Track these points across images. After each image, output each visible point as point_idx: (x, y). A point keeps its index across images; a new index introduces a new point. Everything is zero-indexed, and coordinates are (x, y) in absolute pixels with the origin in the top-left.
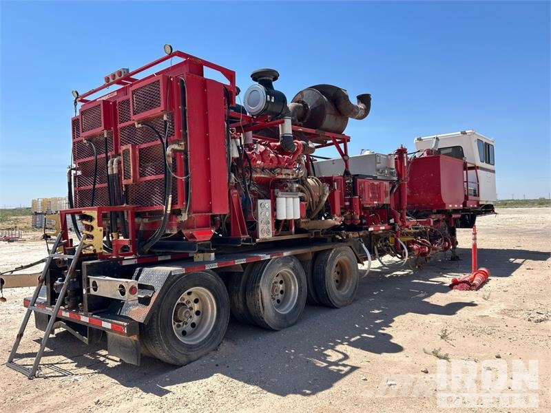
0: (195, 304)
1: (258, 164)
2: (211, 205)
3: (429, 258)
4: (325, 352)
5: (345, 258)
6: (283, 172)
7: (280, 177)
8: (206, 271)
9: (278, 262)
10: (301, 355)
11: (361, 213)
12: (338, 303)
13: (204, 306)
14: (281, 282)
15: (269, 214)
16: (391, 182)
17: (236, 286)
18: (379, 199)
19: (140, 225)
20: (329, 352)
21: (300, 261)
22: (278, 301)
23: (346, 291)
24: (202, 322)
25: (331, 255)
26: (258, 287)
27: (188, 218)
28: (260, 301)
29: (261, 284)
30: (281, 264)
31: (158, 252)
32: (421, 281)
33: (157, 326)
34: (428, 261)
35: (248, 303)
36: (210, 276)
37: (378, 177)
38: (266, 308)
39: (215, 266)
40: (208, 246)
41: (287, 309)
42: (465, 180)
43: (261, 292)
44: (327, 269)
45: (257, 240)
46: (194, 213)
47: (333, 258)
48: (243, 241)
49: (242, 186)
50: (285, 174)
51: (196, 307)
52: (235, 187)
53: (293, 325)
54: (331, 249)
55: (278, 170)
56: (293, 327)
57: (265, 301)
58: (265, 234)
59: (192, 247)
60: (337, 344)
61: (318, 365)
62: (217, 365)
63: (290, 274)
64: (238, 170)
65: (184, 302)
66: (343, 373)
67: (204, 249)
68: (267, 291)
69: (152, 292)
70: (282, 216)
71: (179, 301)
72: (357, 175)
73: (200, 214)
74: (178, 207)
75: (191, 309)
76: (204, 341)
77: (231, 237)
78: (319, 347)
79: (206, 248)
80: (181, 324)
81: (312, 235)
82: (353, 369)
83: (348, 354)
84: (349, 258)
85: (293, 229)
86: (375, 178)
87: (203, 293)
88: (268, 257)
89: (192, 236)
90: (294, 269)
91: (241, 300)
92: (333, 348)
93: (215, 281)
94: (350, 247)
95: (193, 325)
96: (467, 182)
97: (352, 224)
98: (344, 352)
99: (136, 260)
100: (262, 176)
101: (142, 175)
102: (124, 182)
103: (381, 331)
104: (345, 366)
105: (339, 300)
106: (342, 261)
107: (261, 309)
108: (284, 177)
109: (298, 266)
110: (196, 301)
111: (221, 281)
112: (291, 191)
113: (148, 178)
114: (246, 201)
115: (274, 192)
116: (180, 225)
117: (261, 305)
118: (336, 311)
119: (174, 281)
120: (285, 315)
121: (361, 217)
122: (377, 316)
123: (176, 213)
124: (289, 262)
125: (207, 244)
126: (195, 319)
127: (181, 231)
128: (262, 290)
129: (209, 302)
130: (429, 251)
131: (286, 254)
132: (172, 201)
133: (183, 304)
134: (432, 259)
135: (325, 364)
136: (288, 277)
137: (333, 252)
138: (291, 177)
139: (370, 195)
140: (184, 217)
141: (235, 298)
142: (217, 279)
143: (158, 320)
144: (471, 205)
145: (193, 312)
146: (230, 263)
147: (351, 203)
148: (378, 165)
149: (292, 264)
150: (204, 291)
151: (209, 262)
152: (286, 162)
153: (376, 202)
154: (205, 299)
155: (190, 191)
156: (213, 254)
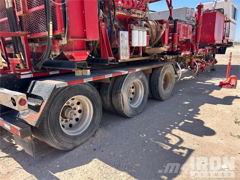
0: (78, 106)
1: (120, 4)
2: (85, 32)
3: (204, 70)
4: (167, 136)
5: (169, 71)
6: (136, 12)
7: (133, 15)
8: (85, 84)
9: (133, 76)
10: (151, 139)
11: (178, 44)
12: (164, 98)
13: (84, 106)
14: (133, 88)
15: (126, 42)
16: (193, 26)
17: (105, 90)
18: (186, 36)
19: (33, 48)
20: (168, 136)
21: (145, 74)
22: (131, 99)
23: (168, 91)
24: (83, 118)
25: (162, 70)
26: (120, 92)
27: (68, 42)
28: (122, 101)
29: (122, 90)
30: (134, 77)
31: (48, 69)
32: (202, 83)
33: (48, 126)
34: (203, 72)
35: (113, 102)
36: (88, 87)
37: (187, 23)
38: (125, 105)
39: (91, 79)
40: (84, 65)
41: (137, 105)
42: (225, 28)
43: (122, 96)
44: (160, 78)
45: (119, 61)
46: (72, 38)
47: (163, 72)
48: (110, 61)
49: (108, 20)
50: (137, 14)
51: (79, 107)
52: (103, 21)
53: (140, 113)
54: (162, 67)
55: (133, 10)
56: (141, 115)
57: (124, 101)
58: (125, 57)
59: (72, 65)
60: (172, 128)
61: (165, 148)
62: (95, 150)
63: (139, 83)
64: (105, 8)
65: (70, 105)
66: (184, 155)
67: (82, 67)
68: (126, 94)
69: (41, 101)
70: (135, 44)
71: (65, 104)
72: (177, 20)
73: (77, 39)
74: (58, 33)
75: (75, 109)
76: (85, 132)
77: (101, 58)
78: (161, 131)
79: (83, 66)
80: (68, 120)
81: (152, 57)
82: (190, 151)
83: (182, 137)
84: (171, 71)
85: (141, 54)
86: (185, 23)
87: (83, 99)
88: (126, 72)
89: (72, 57)
90: (142, 80)
91: (108, 99)
92: (170, 132)
93: (91, 91)
94: (172, 65)
95: (77, 120)
96: (225, 29)
97: (172, 51)
98: (179, 136)
99: (32, 74)
100: (122, 13)
101: (30, 7)
102: (18, 14)
103: (195, 118)
104: (183, 148)
105: (165, 96)
106: (167, 73)
107: (122, 106)
108: (136, 16)
109: (144, 77)
110: (78, 103)
111: (96, 90)
112: (141, 26)
113: (34, 9)
114: (111, 32)
115: (130, 26)
116: (62, 48)
117: (122, 103)
118: (163, 102)
119: (60, 92)
120: (136, 108)
121: (178, 47)
122: (189, 107)
123: (58, 38)
124: (139, 76)
125: (84, 64)
126: (78, 115)
127: (62, 52)
128: (123, 95)
129: (87, 104)
130: (205, 66)
131: (138, 70)
132: (53, 27)
133: (69, 106)
134: (205, 71)
135: (169, 147)
136: (138, 85)
137: (163, 68)
138: (141, 16)
139: (183, 33)
140: (64, 41)
141: (105, 98)
142: (93, 89)
143: (47, 122)
144: (225, 42)
145: (77, 111)
146: (102, 77)
147: (172, 38)
148: (187, 15)
149: (141, 76)
150: (83, 98)
151: (87, 77)
152: (138, 5)
153: (185, 38)
154: (85, 102)
155: (68, 19)
156: (89, 71)
